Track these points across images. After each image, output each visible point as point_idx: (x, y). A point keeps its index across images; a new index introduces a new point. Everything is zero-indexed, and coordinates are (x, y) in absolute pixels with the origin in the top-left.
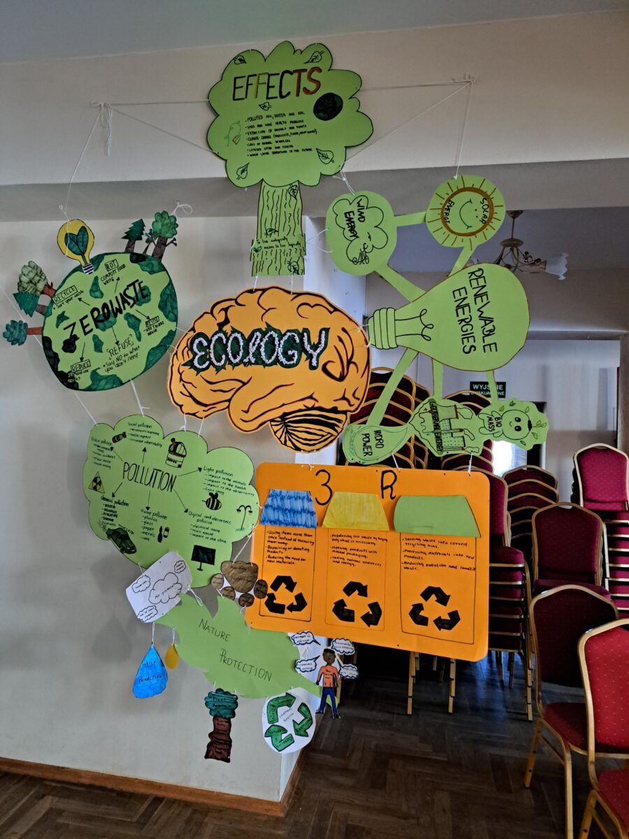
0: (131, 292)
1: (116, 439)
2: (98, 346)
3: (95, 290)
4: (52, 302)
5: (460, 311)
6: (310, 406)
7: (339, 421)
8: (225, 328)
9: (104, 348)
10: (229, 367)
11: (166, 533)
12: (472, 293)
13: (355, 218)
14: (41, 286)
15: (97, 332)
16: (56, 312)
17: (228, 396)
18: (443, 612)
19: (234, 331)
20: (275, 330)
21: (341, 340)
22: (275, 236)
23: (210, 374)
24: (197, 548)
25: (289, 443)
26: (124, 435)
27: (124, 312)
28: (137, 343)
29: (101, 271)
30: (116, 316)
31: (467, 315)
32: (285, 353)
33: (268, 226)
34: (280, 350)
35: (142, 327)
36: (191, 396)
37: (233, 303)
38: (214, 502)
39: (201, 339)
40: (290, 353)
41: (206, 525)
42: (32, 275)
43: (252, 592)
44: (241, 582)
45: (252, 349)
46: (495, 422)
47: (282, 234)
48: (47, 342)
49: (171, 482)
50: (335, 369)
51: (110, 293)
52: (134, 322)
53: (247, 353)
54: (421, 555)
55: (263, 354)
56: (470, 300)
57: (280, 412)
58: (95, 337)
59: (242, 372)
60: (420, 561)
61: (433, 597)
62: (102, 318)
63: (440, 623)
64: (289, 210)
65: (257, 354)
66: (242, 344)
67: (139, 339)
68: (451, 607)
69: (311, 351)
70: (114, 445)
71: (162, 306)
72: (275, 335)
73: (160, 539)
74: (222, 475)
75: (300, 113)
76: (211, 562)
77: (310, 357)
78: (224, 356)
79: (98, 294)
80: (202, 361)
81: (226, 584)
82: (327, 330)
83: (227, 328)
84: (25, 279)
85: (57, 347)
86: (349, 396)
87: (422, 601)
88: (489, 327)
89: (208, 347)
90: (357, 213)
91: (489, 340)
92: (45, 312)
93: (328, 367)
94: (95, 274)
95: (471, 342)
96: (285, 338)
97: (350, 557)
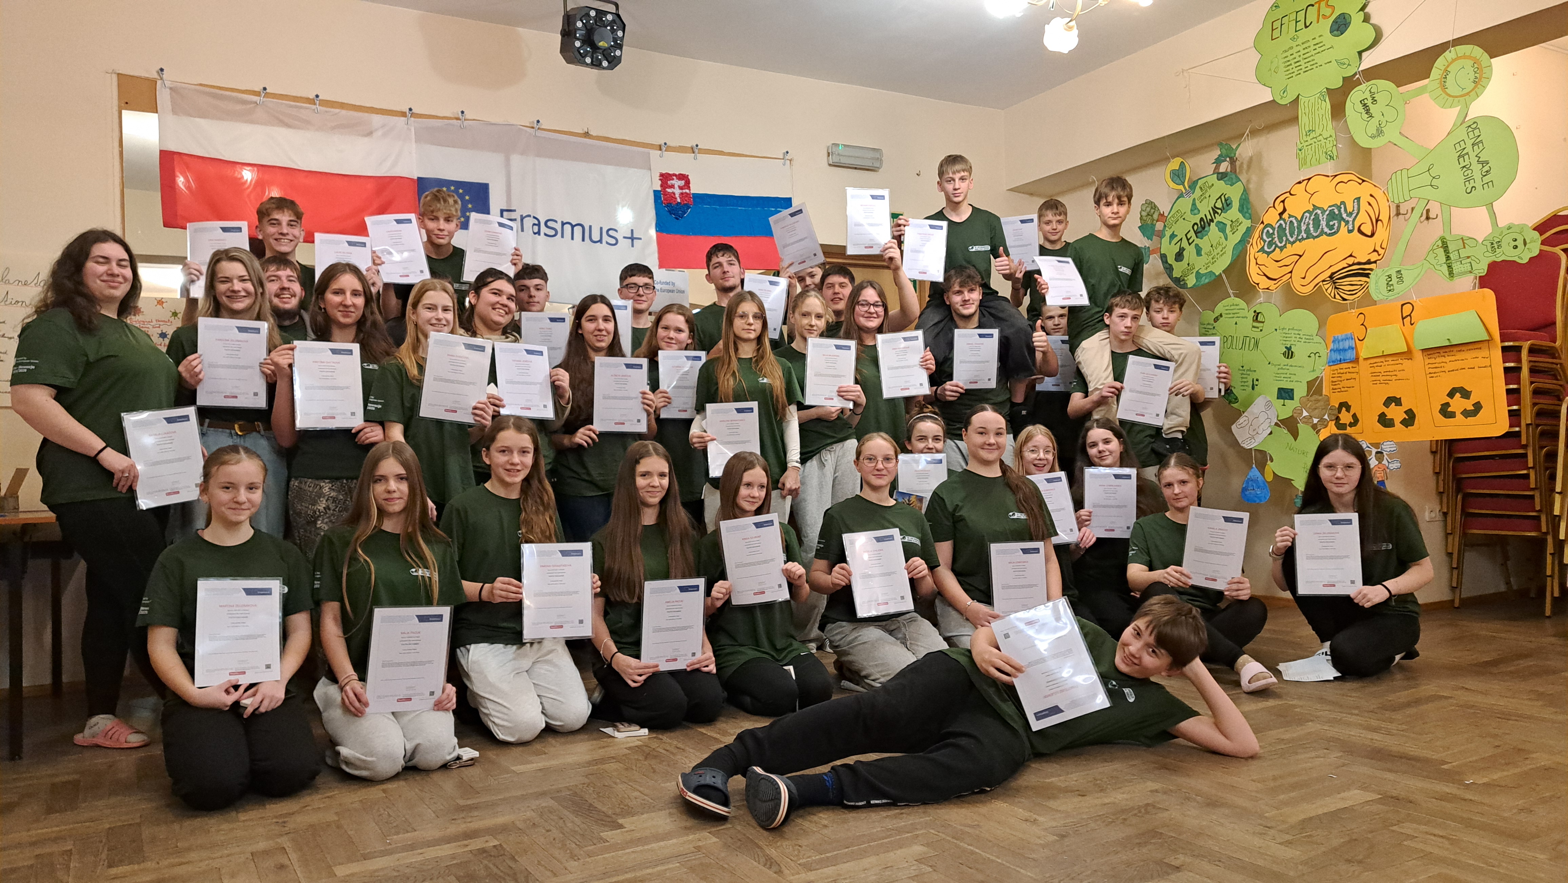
0: (1219, 205)
1: (1216, 320)
2: (1199, 252)
3: (1194, 209)
4: (1165, 226)
5: (1461, 160)
6: (1351, 263)
7: (1371, 270)
9: (1203, 253)
10: (1288, 245)
11: (1257, 383)
12: (1469, 143)
13: (1369, 103)
14: (1156, 216)
15: (1197, 241)
16: (1168, 234)
17: (1289, 269)
18: (1469, 405)
19: (1290, 216)
20: (1319, 208)
21: (1370, 204)
22: (1313, 135)
23: (1277, 254)
24: (1280, 390)
25: (1337, 296)
26: (1221, 315)
27: (1215, 221)
28: (1225, 242)
29: (1198, 192)
30: (1209, 225)
31: (1467, 162)
32: (1328, 225)
33: (1307, 129)
34: (1323, 223)
35: (1228, 229)
36: (1265, 275)
37: (1288, 194)
38: (1289, 353)
39: (1269, 229)
40: (1331, 223)
41: (1285, 371)
42: (1148, 209)
43: (1326, 417)
44: (1317, 411)
45: (1303, 228)
46: (1496, 246)
47: (1318, 132)
48: (1163, 257)
49: (1257, 344)
50: (1367, 230)
51: (1205, 209)
52: (1222, 227)
53: (1300, 232)
54: (1442, 364)
55: (1312, 229)
56: (1469, 149)
57: (1328, 273)
58: (1197, 245)
59: (1298, 248)
60: (1443, 369)
61: (1458, 395)
62: (1200, 229)
63: (1466, 414)
64: (1322, 112)
65: (1307, 231)
66: (1296, 225)
67: (1226, 239)
68: (1474, 399)
69: (1347, 218)
70: (1215, 324)
71: (1241, 210)
72: (1319, 212)
73: (1253, 388)
74: (1293, 332)
75: (1320, 36)
76: (1292, 399)
77: (1347, 222)
78: (1284, 239)
79: (1196, 211)
80: (1270, 244)
81: (1305, 414)
82: (1358, 199)
83: (1285, 216)
84: (1144, 214)
85: (1171, 260)
86: (1378, 248)
87: (1448, 400)
88: (1486, 168)
89: (1273, 233)
90: (1370, 99)
91: (1486, 180)
92: (1161, 235)
93: (1362, 228)
94: (1193, 196)
95: (1472, 183)
96: (1327, 212)
97: (1385, 378)
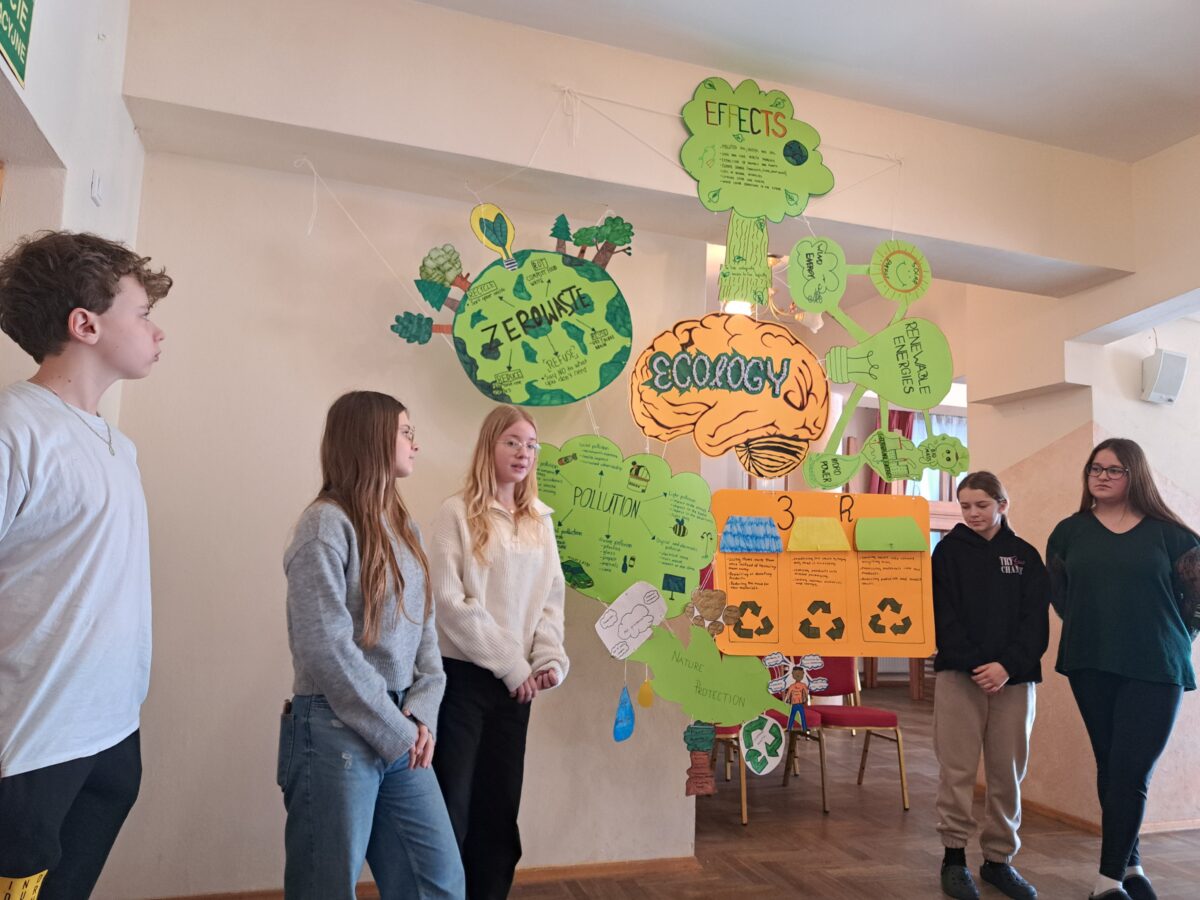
0: (566, 298)
1: (564, 461)
2: (530, 355)
3: (519, 288)
4: (466, 297)
5: (900, 356)
6: (772, 433)
7: (801, 449)
8: (689, 350)
9: (538, 358)
10: (693, 389)
11: (632, 563)
12: (908, 342)
13: (814, 259)
14: (451, 276)
15: (526, 338)
16: (470, 310)
17: (693, 419)
19: (699, 353)
20: (741, 356)
21: (800, 371)
22: (742, 264)
23: (673, 395)
24: (667, 577)
25: (752, 469)
26: (574, 457)
27: (561, 320)
28: (582, 357)
29: (527, 270)
30: (550, 323)
31: (905, 361)
32: (750, 380)
33: (736, 254)
34: (745, 375)
35: (587, 339)
36: (653, 418)
37: (698, 324)
38: (680, 528)
39: (662, 358)
41: (676, 553)
43: (721, 619)
44: (709, 610)
45: (719, 373)
46: (930, 452)
47: (749, 264)
48: (460, 346)
49: (635, 507)
50: (796, 399)
51: (541, 296)
52: (576, 334)
53: (713, 375)
54: (877, 571)
55: (730, 378)
56: (907, 347)
57: (744, 438)
58: (525, 345)
59: (708, 396)
60: (876, 576)
61: (888, 607)
62: (532, 323)
63: (896, 629)
64: (757, 242)
65: (724, 377)
66: (708, 366)
67: (585, 351)
68: (903, 614)
69: (774, 379)
70: (560, 467)
71: (611, 318)
72: (742, 361)
73: (624, 569)
74: (687, 501)
75: (772, 153)
76: (682, 590)
77: (773, 385)
78: (689, 378)
79: (523, 294)
80: (664, 380)
81: (697, 613)
82: (789, 360)
83: (691, 350)
84: (430, 264)
85: (474, 351)
86: (809, 424)
87: (879, 611)
88: (923, 372)
89: (671, 367)
90: (816, 256)
91: (924, 383)
92: (458, 308)
93: (789, 396)
94: (519, 271)
95: (910, 385)
96: (751, 365)
97: (812, 578)
